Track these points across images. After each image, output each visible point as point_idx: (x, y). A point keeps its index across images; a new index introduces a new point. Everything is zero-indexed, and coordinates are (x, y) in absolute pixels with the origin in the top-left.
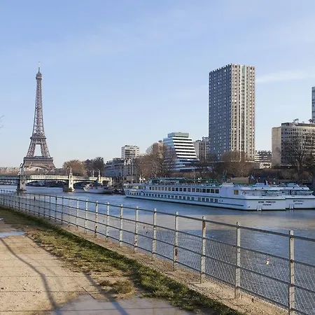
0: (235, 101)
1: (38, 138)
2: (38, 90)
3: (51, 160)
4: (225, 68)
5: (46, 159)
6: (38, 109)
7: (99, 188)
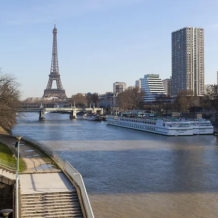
0: (190, 53)
1: (54, 76)
2: (54, 40)
3: (64, 92)
4: (182, 30)
5: (60, 91)
6: (55, 54)
7: (93, 117)
